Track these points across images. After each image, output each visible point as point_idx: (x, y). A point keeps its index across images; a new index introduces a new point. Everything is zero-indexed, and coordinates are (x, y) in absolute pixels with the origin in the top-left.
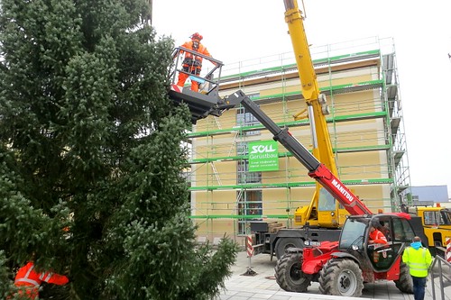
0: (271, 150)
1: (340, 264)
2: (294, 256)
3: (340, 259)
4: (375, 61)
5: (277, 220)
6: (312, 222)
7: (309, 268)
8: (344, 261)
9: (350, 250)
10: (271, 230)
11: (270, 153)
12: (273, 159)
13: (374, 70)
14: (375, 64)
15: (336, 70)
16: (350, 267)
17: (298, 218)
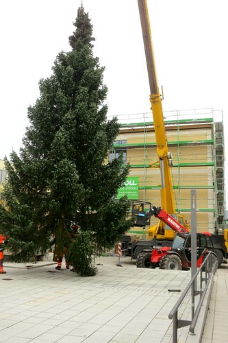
0: (134, 184)
1: (170, 256)
2: (147, 254)
3: (170, 254)
4: (210, 125)
5: (135, 234)
6: (159, 237)
7: (155, 260)
8: (172, 255)
9: (176, 250)
10: (132, 241)
11: (132, 186)
12: (135, 191)
13: (209, 132)
14: (210, 127)
15: (182, 129)
16: (175, 258)
17: (150, 234)
